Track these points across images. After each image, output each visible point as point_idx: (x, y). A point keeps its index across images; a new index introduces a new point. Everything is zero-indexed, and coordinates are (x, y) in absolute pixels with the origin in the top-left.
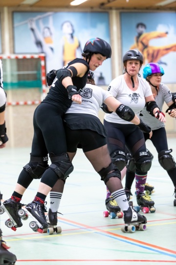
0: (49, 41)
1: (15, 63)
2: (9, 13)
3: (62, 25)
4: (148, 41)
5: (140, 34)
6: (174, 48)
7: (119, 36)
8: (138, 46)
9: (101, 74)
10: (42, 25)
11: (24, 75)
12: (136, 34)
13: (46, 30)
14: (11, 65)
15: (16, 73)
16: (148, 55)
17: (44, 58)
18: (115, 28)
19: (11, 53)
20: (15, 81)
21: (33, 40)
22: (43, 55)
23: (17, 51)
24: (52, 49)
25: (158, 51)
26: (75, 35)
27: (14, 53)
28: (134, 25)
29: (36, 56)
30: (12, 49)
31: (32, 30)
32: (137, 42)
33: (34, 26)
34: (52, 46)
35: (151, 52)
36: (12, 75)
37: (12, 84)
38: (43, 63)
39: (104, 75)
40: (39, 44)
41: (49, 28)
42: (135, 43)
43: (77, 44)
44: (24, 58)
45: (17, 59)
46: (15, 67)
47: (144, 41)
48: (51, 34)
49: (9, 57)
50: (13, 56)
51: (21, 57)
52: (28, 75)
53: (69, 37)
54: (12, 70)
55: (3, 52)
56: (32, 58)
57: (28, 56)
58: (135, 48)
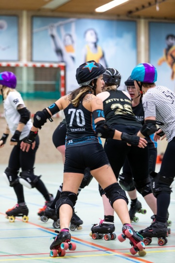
0: (70, 50)
1: (32, 72)
2: (28, 17)
3: (85, 33)
5: (170, 47)
7: (147, 47)
8: (167, 58)
10: (63, 32)
11: (41, 85)
12: (166, 47)
13: (68, 37)
14: (28, 74)
15: (32, 82)
17: (64, 68)
18: (143, 39)
19: (28, 60)
20: (32, 91)
21: (53, 47)
22: (63, 64)
23: (35, 58)
24: (73, 58)
26: (99, 44)
27: (32, 60)
28: (164, 37)
29: (55, 65)
30: (30, 57)
31: (53, 36)
32: (167, 54)
33: (55, 33)
34: (74, 55)
36: (28, 85)
37: (28, 95)
38: (62, 73)
40: (59, 52)
41: (70, 36)
42: (164, 56)
43: (100, 54)
44: (43, 67)
45: (34, 67)
46: (32, 76)
47: (174, 54)
48: (73, 42)
49: (26, 65)
50: (30, 64)
51: (39, 65)
52: (46, 85)
53: (92, 46)
54: (28, 79)
55: (19, 59)
56: (51, 67)
57: (47, 65)
58: (163, 61)
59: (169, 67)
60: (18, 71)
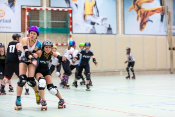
4: (141, 4)
6: (157, 11)
8: (134, 7)
9: (110, 26)
11: (56, 23)
14: (47, 16)
15: (50, 21)
16: (141, 14)
17: (71, 12)
20: (50, 27)
22: (70, 9)
24: (77, 5)
25: (148, 12)
27: (50, 7)
29: (66, 10)
32: (134, 4)
34: (77, 3)
35: (143, 12)
38: (70, 15)
39: (111, 27)
40: (67, 1)
42: (132, 5)
43: (94, 3)
45: (52, 10)
46: (50, 17)
47: (139, 4)
49: (47, 9)
51: (55, 9)
52: (59, 23)
55: (42, 6)
56: (63, 11)
58: (133, 8)
59: (135, 12)
60: (41, 13)
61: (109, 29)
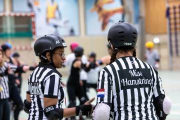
0: (37, 3)
1: (13, 19)
15: (14, 26)
20: (14, 32)
22: (32, 14)
24: (39, 10)
29: (29, 14)
37: (12, 35)
38: (33, 19)
40: (30, 5)
44: (21, 16)
49: (10, 16)
50: (13, 14)
55: (5, 10)
57: (23, 14)
60: (4, 19)
61: (72, 31)
